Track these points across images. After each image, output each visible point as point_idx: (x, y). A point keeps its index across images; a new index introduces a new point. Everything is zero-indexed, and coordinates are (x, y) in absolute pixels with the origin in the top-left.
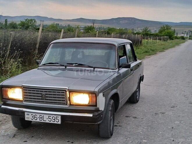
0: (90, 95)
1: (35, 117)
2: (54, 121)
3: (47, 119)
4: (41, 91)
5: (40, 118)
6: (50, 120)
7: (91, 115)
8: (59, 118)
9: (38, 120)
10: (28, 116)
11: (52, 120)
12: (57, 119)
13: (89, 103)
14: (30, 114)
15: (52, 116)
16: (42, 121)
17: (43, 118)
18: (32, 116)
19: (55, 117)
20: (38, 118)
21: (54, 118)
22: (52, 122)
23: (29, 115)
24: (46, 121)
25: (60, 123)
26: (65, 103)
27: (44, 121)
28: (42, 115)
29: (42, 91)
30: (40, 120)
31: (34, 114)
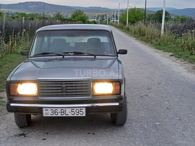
0: (114, 84)
1: (55, 112)
2: (78, 113)
3: (70, 112)
4: (60, 84)
5: (61, 112)
6: (73, 113)
7: (117, 104)
8: (84, 110)
9: (59, 115)
10: (47, 112)
11: (76, 113)
12: (81, 112)
13: (113, 91)
14: (50, 109)
15: (75, 109)
16: (65, 115)
17: (65, 112)
18: (52, 111)
19: (79, 109)
20: (59, 112)
21: (77, 111)
22: (75, 115)
23: (48, 110)
24: (68, 115)
25: (84, 115)
26: (88, 94)
27: (66, 115)
28: (64, 109)
29: (62, 84)
30: (61, 115)
31: (54, 109)
